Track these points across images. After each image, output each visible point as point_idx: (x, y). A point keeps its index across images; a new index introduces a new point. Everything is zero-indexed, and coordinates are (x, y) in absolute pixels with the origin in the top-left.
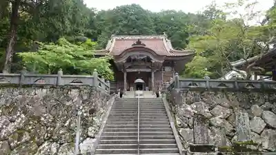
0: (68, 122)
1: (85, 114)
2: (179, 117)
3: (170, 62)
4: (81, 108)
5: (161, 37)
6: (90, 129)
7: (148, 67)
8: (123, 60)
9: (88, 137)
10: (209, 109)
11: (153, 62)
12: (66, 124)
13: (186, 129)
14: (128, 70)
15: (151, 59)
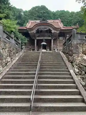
5: (57, 21)
8: (34, 31)
11: (53, 32)
14: (37, 38)
15: (51, 31)
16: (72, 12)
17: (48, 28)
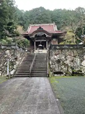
0: (6, 63)
1: (12, 60)
2: (51, 60)
3: (55, 36)
4: (11, 57)
5: (52, 24)
6: (14, 66)
7: (45, 39)
8: (34, 36)
9: (14, 69)
10: (65, 57)
11: (47, 36)
12: (5, 64)
13: (54, 66)
14: (36, 41)
15: (46, 35)
16: (72, 10)
17: (43, 34)
